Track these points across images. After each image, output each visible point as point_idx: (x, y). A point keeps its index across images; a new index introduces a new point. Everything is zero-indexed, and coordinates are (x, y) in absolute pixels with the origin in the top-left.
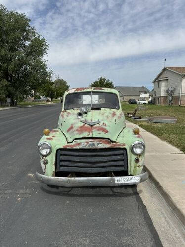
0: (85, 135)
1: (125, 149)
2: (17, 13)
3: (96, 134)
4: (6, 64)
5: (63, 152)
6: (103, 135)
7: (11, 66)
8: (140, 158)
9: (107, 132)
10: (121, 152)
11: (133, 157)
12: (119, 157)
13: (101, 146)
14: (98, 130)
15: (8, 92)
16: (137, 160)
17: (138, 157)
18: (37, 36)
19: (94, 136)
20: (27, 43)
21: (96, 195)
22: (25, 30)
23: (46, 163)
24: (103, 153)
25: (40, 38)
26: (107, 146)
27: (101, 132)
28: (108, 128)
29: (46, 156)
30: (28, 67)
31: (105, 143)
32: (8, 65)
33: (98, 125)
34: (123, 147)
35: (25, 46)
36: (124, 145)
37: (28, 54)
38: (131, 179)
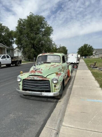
0: (32, 74)
1: (49, 81)
2: (38, 16)
3: (37, 74)
4: (33, 41)
5: (25, 81)
6: (40, 74)
7: (35, 42)
8: (57, 85)
9: (42, 73)
10: (47, 82)
11: (53, 85)
12: (47, 84)
13: (38, 79)
14: (38, 72)
15: (34, 54)
16: (55, 86)
17: (56, 85)
18: (48, 25)
19: (36, 75)
20: (43, 30)
21: (39, 100)
22: (42, 23)
23: (20, 85)
24: (40, 82)
25: (49, 26)
26: (41, 79)
27: (39, 73)
28: (42, 71)
29: (19, 82)
30: (43, 42)
31: (40, 78)
32: (34, 42)
33: (38, 70)
34: (48, 80)
35: (42, 32)
36: (49, 79)
37: (43, 35)
38: (49, 94)
